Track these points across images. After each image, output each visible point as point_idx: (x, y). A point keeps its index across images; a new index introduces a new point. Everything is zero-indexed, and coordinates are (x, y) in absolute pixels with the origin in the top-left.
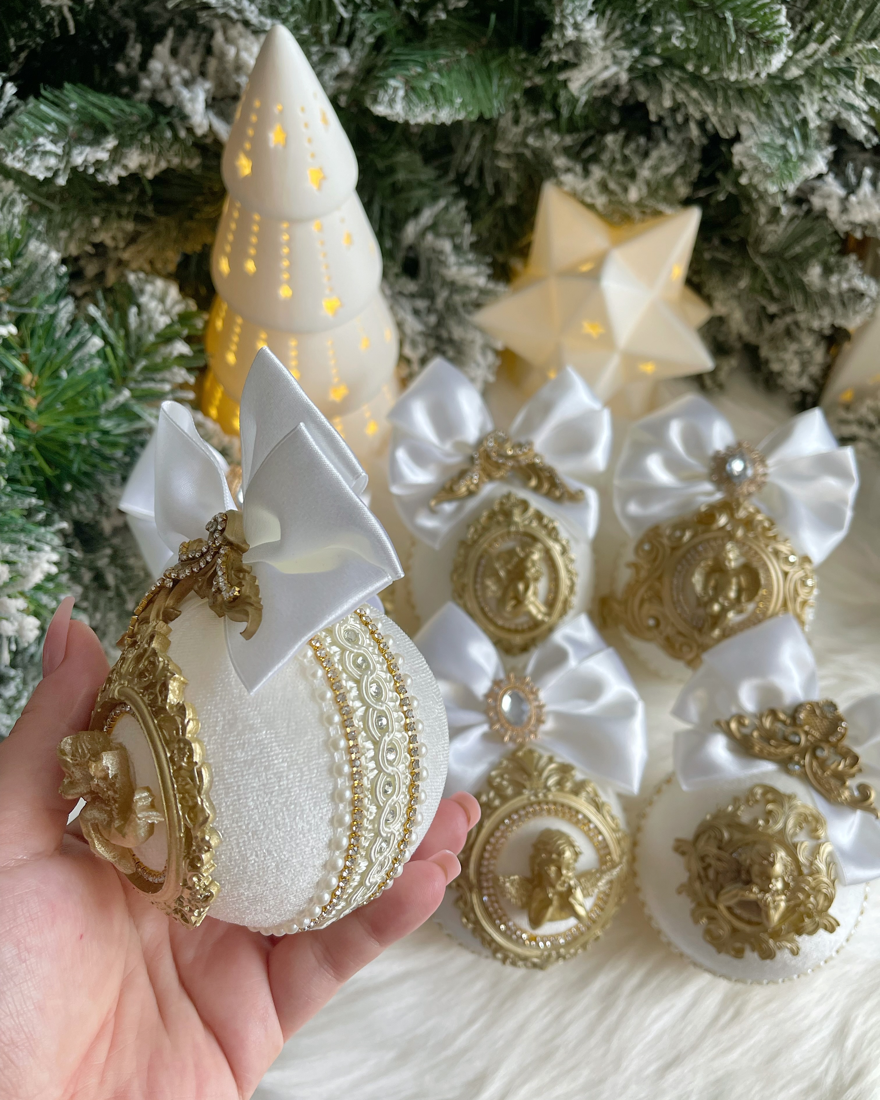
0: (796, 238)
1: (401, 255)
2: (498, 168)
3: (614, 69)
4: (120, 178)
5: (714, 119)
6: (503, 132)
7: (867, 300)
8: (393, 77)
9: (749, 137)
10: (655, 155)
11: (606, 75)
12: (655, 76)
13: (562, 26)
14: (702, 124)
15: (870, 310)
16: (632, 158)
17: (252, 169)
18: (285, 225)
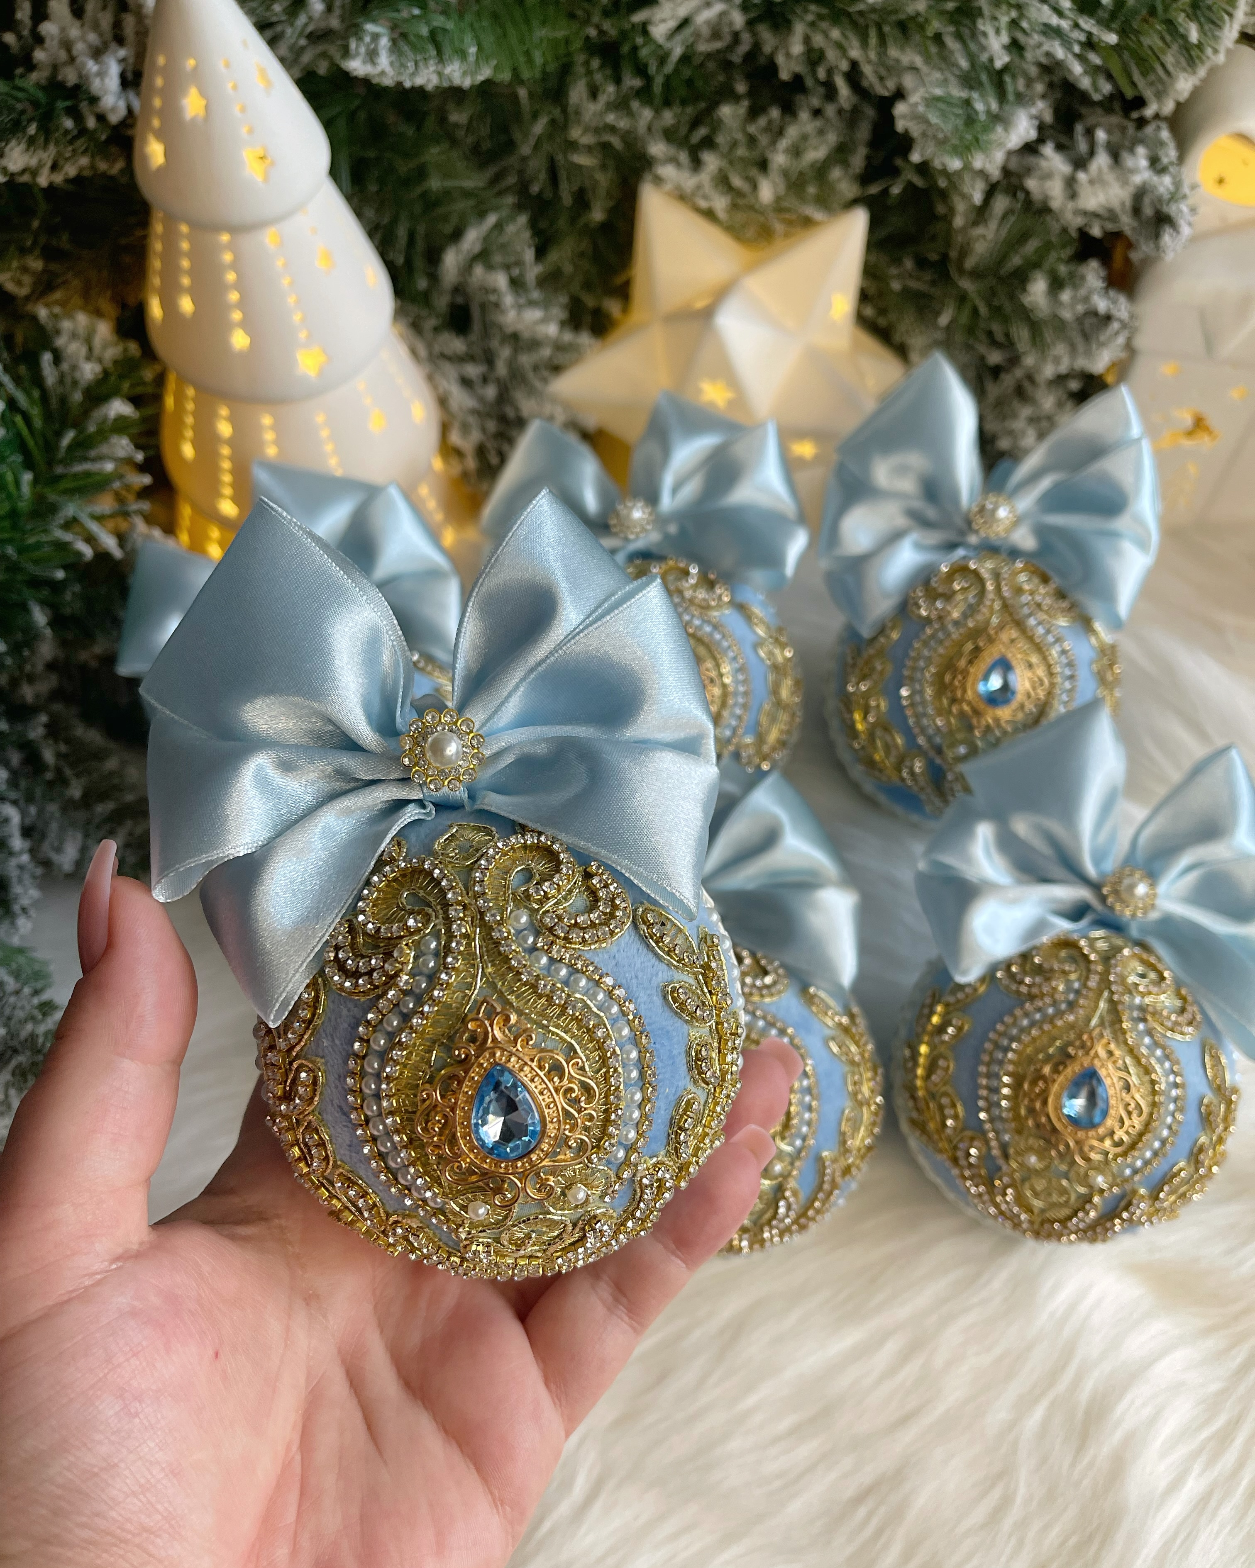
0: (1012, 245)
1: (442, 302)
2: (577, 167)
3: (719, 7)
5: (867, 70)
6: (578, 113)
8: (373, 20)
9: (914, 91)
10: (792, 132)
11: (710, 15)
12: (781, 14)
14: (852, 78)
15: (1121, 340)
16: (759, 137)
17: (166, 155)
18: (225, 238)
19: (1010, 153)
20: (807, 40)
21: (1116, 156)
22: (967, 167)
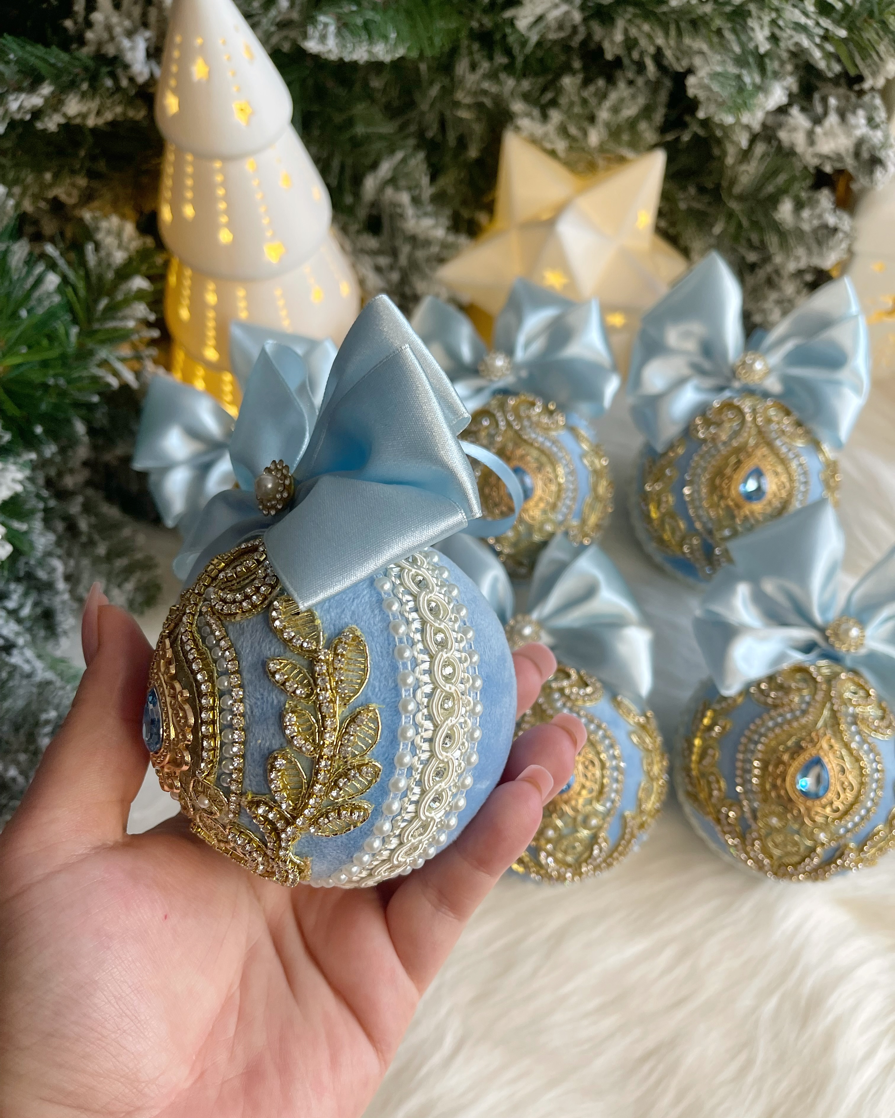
0: (767, 178)
1: (362, 213)
2: (460, 119)
3: (564, 8)
5: (668, 53)
6: (461, 82)
7: (840, 235)
8: (325, 13)
9: (701, 68)
10: (613, 96)
11: (558, 14)
12: (607, 13)
14: (657, 58)
15: (844, 246)
16: (590, 100)
17: (179, 106)
18: (218, 165)
19: (768, 113)
20: (626, 31)
21: (842, 115)
22: (738, 122)
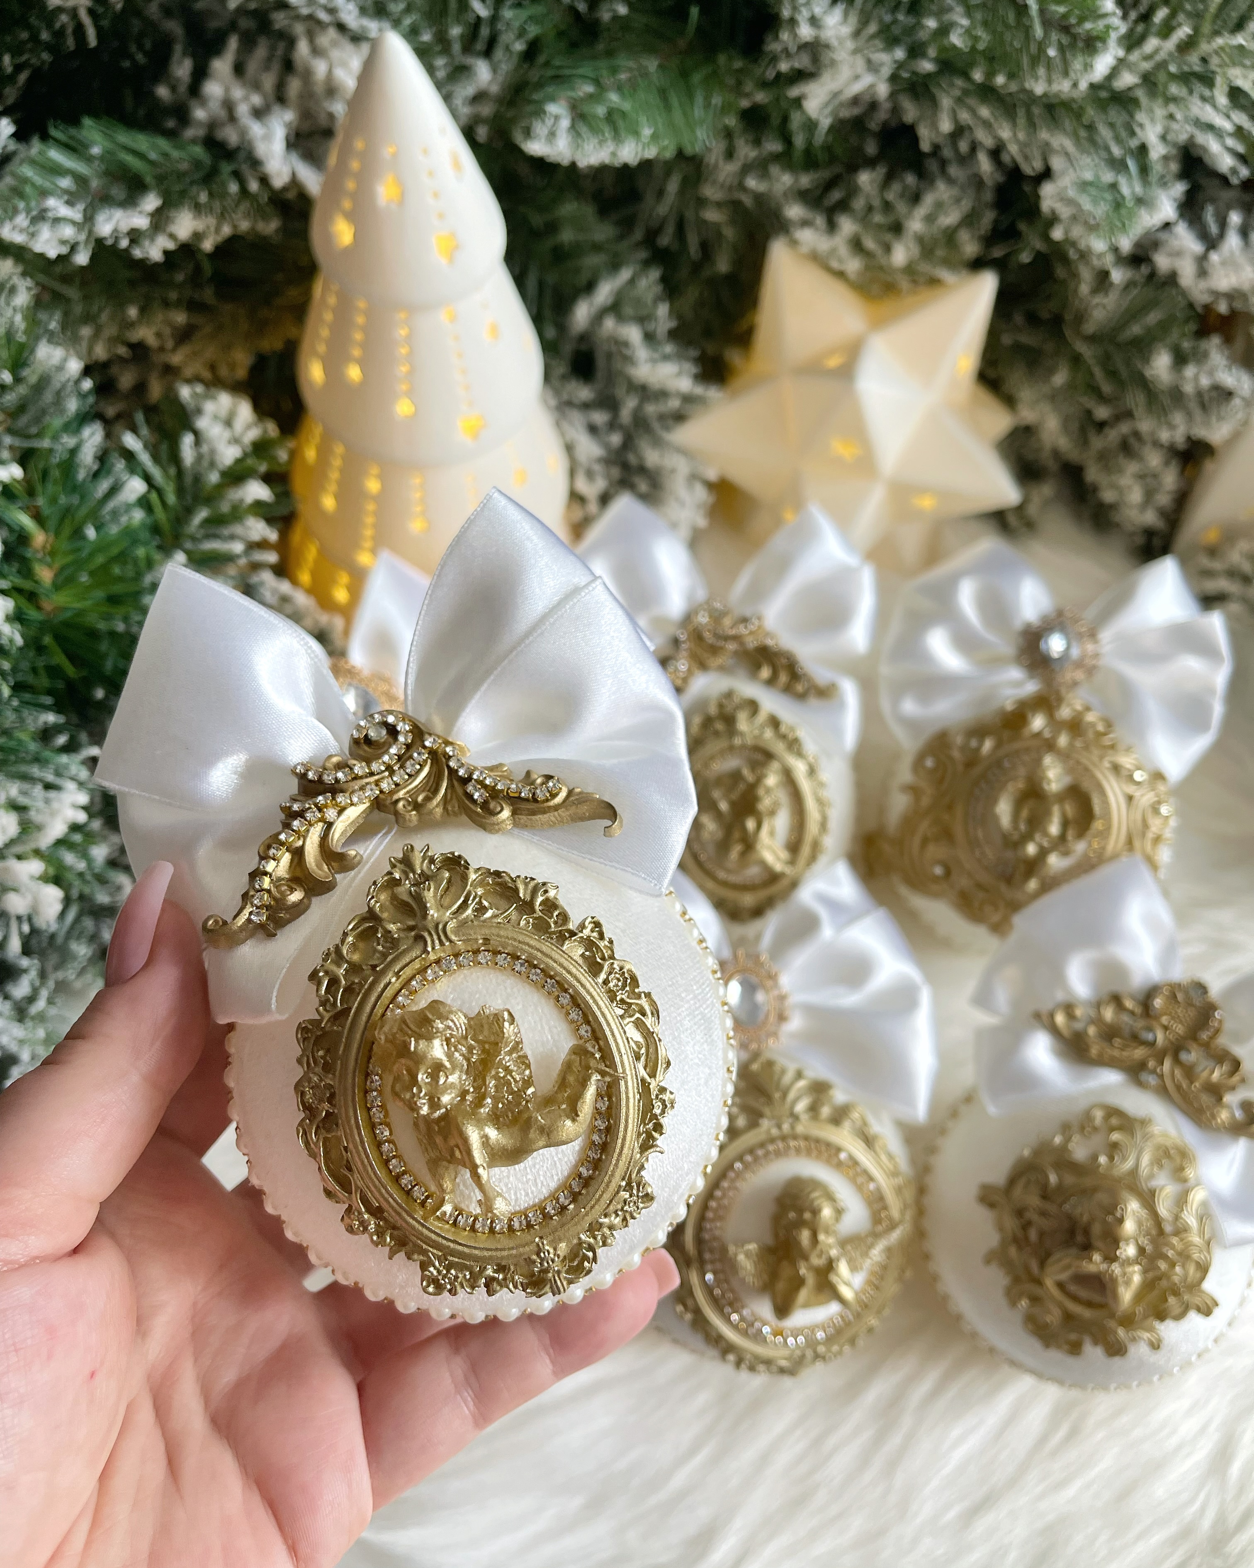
0: (1133, 314)
1: (568, 348)
2: (705, 222)
3: (868, 80)
4: (166, 253)
5: (1013, 149)
6: (712, 172)
7: (1237, 402)
8: (552, 99)
9: (1063, 173)
10: (929, 200)
11: (857, 88)
12: (926, 87)
13: (793, 22)
14: (996, 153)
15: (1240, 416)
16: (896, 204)
17: (356, 237)
18: (401, 316)
19: (1147, 231)
20: (955, 117)
21: (1246, 236)
22: (1109, 246)
